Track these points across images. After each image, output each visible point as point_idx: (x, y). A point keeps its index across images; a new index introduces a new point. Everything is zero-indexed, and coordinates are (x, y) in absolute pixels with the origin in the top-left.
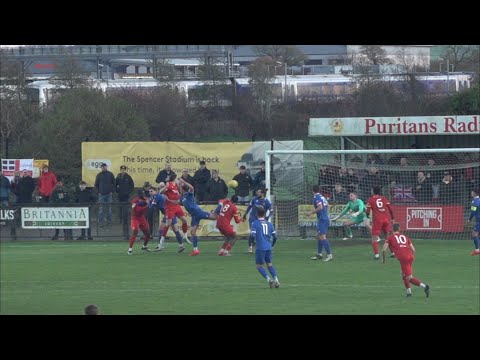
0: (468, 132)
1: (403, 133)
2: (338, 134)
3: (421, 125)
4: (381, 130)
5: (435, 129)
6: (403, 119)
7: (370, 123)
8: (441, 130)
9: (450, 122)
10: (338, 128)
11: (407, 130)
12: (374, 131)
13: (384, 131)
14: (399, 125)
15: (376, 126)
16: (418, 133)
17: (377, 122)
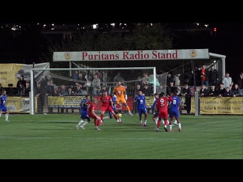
0: (135, 59)
1: (101, 60)
2: (68, 60)
3: (111, 55)
4: (90, 58)
5: (118, 57)
6: (102, 52)
7: (85, 54)
8: (121, 58)
9: (126, 54)
10: (68, 57)
11: (104, 58)
12: (87, 59)
13: (92, 59)
14: (99, 55)
15: (88, 56)
16: (109, 60)
17: (88, 54)
